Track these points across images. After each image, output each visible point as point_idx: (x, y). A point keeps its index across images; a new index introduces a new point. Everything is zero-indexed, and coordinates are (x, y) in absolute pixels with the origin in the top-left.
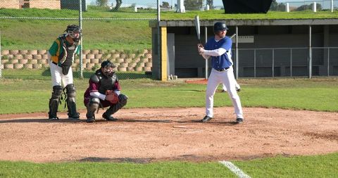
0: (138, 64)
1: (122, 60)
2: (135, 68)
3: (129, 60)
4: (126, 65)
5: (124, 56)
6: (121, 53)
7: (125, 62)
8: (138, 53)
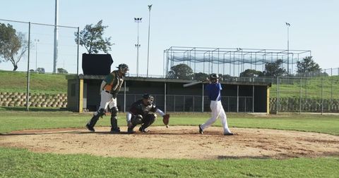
0: (54, 103)
1: (44, 100)
2: (52, 106)
3: (48, 100)
4: (46, 103)
5: (45, 97)
6: (43, 96)
7: (46, 101)
8: (54, 96)
